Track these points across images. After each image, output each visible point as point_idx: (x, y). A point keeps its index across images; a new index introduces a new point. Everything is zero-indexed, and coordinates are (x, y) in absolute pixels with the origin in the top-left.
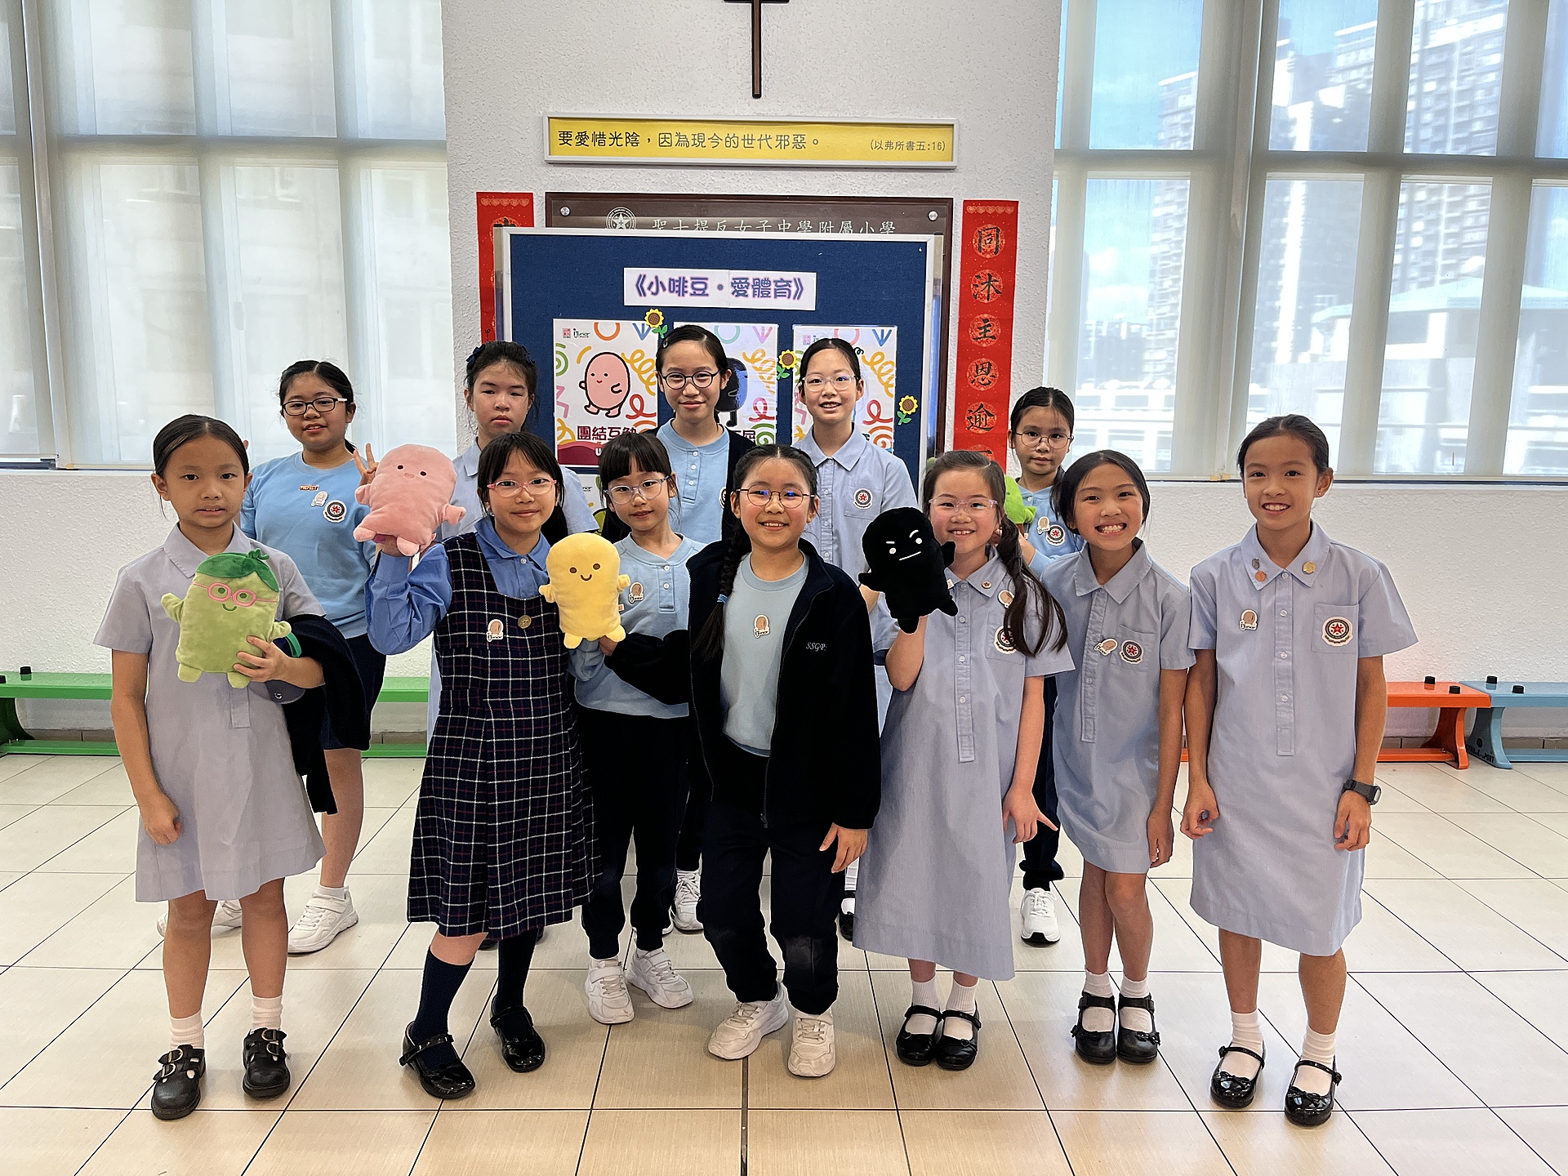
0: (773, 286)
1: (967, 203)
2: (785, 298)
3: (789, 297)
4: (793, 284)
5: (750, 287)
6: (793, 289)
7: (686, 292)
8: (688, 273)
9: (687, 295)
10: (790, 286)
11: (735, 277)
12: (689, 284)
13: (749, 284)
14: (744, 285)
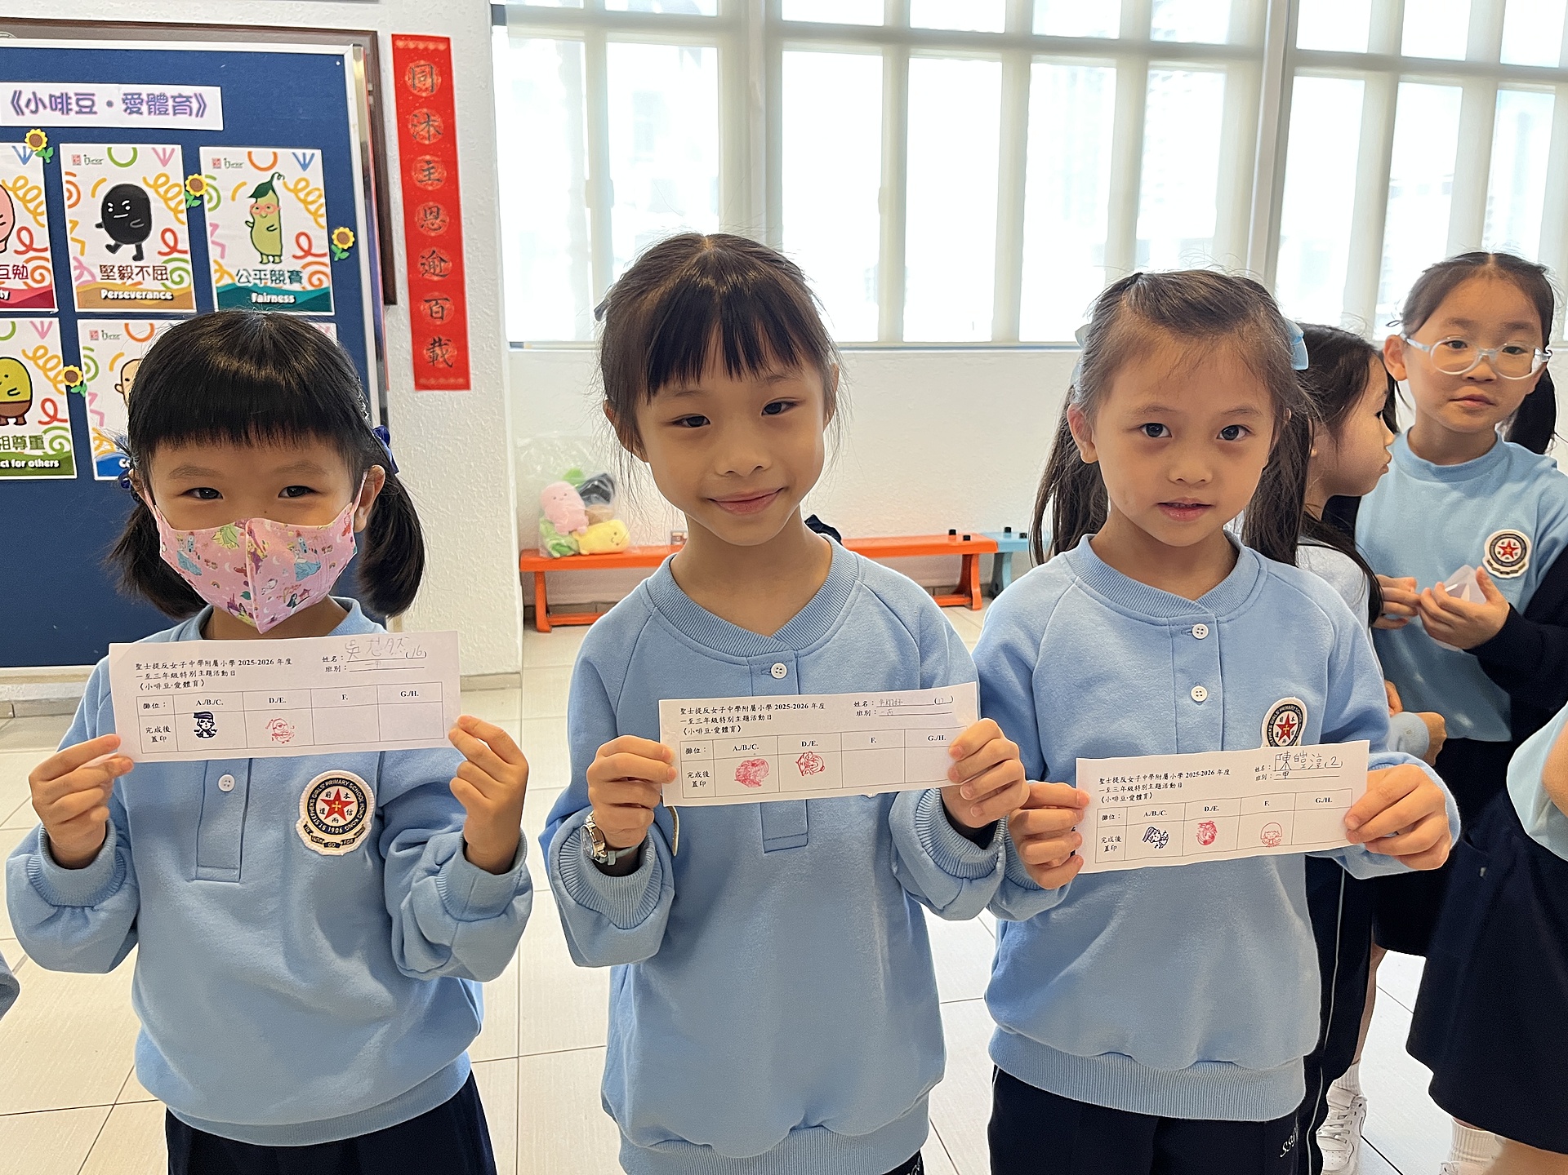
0: (170, 103)
1: (395, 38)
2: (187, 116)
3: (190, 115)
4: (194, 100)
5: (144, 104)
6: (195, 105)
7: (71, 110)
8: (72, 89)
9: (72, 114)
10: (191, 102)
11: (126, 92)
12: (73, 101)
13: (142, 100)
14: (137, 101)
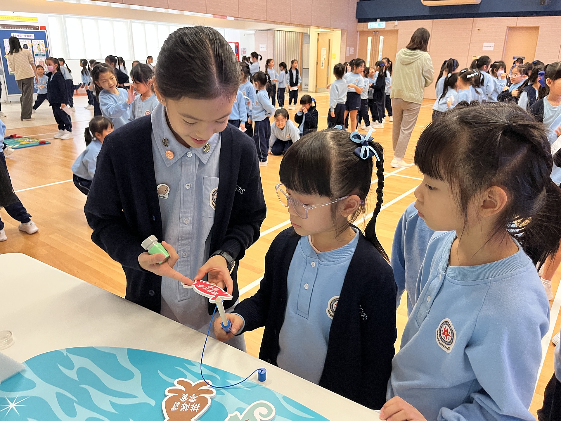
1: (40, 26)
2: (31, 37)
